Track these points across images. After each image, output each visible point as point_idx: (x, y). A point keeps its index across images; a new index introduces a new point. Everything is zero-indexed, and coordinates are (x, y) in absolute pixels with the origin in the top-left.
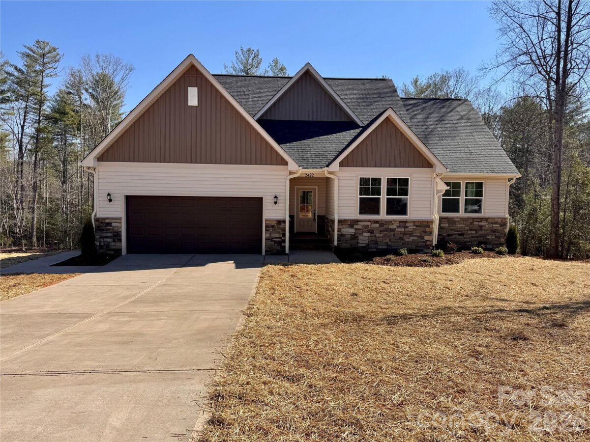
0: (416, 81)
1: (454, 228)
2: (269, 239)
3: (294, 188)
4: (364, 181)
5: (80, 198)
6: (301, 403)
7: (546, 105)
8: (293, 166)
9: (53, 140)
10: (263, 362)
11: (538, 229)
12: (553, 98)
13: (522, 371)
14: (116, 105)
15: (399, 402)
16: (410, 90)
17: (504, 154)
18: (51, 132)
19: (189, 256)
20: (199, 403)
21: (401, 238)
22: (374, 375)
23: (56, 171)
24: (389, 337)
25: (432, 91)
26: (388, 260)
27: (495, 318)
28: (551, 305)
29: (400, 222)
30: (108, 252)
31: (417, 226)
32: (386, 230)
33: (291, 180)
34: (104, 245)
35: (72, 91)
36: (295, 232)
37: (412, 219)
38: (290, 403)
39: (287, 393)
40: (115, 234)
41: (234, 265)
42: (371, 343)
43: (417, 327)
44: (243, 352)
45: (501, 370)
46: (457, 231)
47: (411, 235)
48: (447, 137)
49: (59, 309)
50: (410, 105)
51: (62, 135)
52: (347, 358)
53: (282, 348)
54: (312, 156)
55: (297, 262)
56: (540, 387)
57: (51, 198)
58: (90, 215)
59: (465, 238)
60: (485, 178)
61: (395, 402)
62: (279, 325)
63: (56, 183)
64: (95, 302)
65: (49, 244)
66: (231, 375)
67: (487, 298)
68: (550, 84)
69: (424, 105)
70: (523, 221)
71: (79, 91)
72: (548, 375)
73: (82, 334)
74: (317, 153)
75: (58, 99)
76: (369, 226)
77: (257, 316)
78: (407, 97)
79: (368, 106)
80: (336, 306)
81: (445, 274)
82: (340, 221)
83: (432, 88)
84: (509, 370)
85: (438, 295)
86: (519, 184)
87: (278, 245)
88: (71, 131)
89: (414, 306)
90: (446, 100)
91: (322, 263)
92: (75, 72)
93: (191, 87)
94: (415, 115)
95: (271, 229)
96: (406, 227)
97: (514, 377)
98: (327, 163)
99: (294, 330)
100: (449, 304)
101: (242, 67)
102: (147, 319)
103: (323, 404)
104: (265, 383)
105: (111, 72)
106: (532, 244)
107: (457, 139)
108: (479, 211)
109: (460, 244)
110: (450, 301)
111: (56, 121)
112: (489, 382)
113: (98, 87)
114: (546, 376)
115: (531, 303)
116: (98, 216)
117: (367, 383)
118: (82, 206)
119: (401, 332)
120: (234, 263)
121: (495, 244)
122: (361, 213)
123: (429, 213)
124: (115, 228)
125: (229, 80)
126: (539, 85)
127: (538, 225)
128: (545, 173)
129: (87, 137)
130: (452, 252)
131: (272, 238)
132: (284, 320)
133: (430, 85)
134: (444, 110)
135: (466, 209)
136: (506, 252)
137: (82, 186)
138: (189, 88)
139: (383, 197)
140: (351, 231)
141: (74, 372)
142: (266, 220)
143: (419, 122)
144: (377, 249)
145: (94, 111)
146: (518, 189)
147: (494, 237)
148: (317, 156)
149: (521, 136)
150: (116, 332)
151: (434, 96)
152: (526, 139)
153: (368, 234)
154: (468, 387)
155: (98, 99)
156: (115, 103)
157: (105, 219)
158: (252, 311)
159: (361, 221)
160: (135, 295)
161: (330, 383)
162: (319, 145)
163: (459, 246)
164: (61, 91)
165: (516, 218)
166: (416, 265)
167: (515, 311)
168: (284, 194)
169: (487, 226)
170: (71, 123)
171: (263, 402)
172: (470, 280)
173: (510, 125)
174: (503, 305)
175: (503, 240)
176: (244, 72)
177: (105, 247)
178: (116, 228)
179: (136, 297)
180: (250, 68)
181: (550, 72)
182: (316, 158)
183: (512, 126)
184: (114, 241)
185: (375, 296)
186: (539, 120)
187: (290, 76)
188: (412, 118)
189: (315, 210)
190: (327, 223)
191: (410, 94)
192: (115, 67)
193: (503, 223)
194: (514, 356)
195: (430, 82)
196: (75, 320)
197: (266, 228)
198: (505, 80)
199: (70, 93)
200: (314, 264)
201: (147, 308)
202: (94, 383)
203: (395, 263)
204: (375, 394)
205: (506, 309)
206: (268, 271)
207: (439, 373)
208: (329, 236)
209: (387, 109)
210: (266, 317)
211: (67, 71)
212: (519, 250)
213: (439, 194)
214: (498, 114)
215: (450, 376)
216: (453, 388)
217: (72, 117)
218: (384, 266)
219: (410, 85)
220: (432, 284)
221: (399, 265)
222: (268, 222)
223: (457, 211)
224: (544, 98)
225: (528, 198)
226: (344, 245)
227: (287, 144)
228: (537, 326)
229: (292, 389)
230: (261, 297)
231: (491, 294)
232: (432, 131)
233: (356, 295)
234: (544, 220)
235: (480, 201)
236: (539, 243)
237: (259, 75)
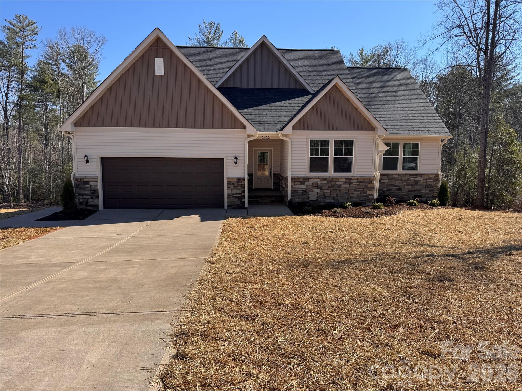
0: (361, 52)
1: (393, 183)
2: (230, 195)
3: (252, 149)
4: (314, 143)
5: (61, 159)
6: (255, 339)
7: (476, 73)
8: (250, 129)
9: (34, 106)
10: (223, 303)
11: (467, 183)
12: (482, 67)
13: (446, 308)
14: (91, 74)
15: (339, 337)
16: (356, 60)
17: (438, 117)
18: (33, 100)
19: (159, 211)
20: (165, 340)
21: (346, 193)
22: (318, 314)
23: (39, 135)
24: (333, 280)
25: (376, 61)
26: (335, 212)
27: (426, 262)
28: (475, 250)
29: (346, 179)
30: (87, 208)
31: (360, 182)
32: (334, 186)
33: (249, 142)
34: (83, 201)
35: (50, 62)
36: (254, 189)
37: (356, 176)
38: (245, 339)
39: (242, 330)
40: (93, 191)
41: (199, 218)
42: (317, 285)
43: (358, 271)
44: (205, 295)
45: (428, 307)
46: (396, 186)
47: (355, 190)
48: (388, 102)
49: (44, 259)
50: (356, 73)
51: (43, 102)
52: (296, 299)
53: (239, 291)
54: (268, 121)
55: (255, 215)
56: (460, 322)
57: (35, 159)
58: (71, 174)
59: (402, 192)
60: (421, 139)
61: (335, 336)
62: (238, 270)
63: (40, 146)
64: (75, 253)
65: (35, 200)
66: (195, 315)
67: (420, 245)
68: (480, 54)
69: (368, 74)
70: (454, 177)
71: (57, 61)
72: (468, 311)
73: (63, 281)
74: (272, 117)
75: (38, 69)
76: (319, 183)
77: (218, 263)
78: (353, 66)
79: (318, 74)
80: (288, 253)
81: (384, 224)
82: (293, 179)
83: (375, 58)
84: (435, 308)
85: (378, 243)
86: (452, 144)
87: (238, 201)
88: (51, 99)
89: (356, 252)
90: (388, 69)
91: (277, 216)
92: (52, 44)
93: (158, 58)
94: (360, 83)
95: (232, 186)
96: (350, 183)
97: (439, 313)
98: (281, 126)
99: (251, 275)
100: (386, 250)
101: (205, 39)
102: (122, 267)
103: (274, 340)
104: (223, 322)
105: (85, 43)
106: (461, 197)
107: (397, 105)
108: (415, 168)
109: (398, 198)
110: (388, 248)
111: (37, 89)
112: (417, 318)
113: (74, 58)
114: (466, 312)
115: (458, 249)
116: (76, 175)
117: (312, 321)
118: (63, 166)
119: (344, 275)
120: (199, 216)
121: (429, 197)
122: (311, 171)
123: (371, 170)
124: (92, 187)
125: (193, 51)
126: (470, 55)
127: (467, 180)
128: (473, 134)
129: (66, 103)
130: (391, 205)
131: (233, 194)
132: (242, 266)
133: (374, 55)
134: (385, 78)
135: (403, 167)
136: (438, 204)
137: (63, 148)
138: (156, 59)
139: (331, 157)
140: (303, 187)
141: (56, 315)
142: (227, 179)
143: (363, 89)
144: (325, 203)
145: (72, 80)
146: (450, 148)
147: (428, 191)
148: (273, 121)
149: (453, 101)
150: (94, 279)
151: (377, 66)
152: (458, 104)
153: (318, 190)
154: (399, 323)
155: (74, 69)
156: (90, 72)
157: (83, 178)
158: (215, 259)
159: (311, 179)
160: (111, 245)
161: (280, 321)
162: (274, 110)
163: (397, 199)
164: (40, 62)
165: (448, 174)
166: (359, 217)
167: (443, 256)
168: (242, 155)
169: (422, 181)
170: (51, 91)
171: (221, 338)
172: (406, 229)
173: (444, 92)
174: (434, 250)
175: (436, 193)
176: (207, 43)
177: (84, 203)
178: (94, 187)
179: (112, 248)
180: (212, 40)
181: (480, 43)
182: (271, 123)
183: (446, 92)
184: (92, 198)
185: (323, 244)
186: (469, 86)
187: (248, 47)
188: (358, 85)
189: (271, 169)
190: (281, 180)
191: (356, 63)
192: (89, 39)
193: (436, 179)
194: (440, 295)
195: (374, 53)
196: (58, 269)
197: (227, 185)
198: (440, 50)
199: (49, 63)
200: (270, 216)
201: (121, 258)
202: (73, 324)
203: (341, 215)
204: (318, 330)
205: (436, 254)
206: (230, 224)
207: (375, 311)
208: (283, 192)
209: (334, 78)
210: (226, 265)
211: (46, 43)
212: (449, 201)
213: (380, 154)
214: (434, 81)
215: (384, 313)
216: (386, 324)
217: (52, 85)
218: (331, 218)
219: (357, 55)
220: (373, 233)
221: (344, 217)
222: (229, 180)
223: (396, 168)
224: (474, 66)
225: (458, 156)
226: (297, 200)
227: (246, 110)
228: (461, 269)
229: (247, 326)
230: (222, 247)
231: (423, 241)
232: (375, 97)
233: (306, 243)
234: (472, 175)
235: (416, 159)
236: (467, 196)
237: (220, 46)
